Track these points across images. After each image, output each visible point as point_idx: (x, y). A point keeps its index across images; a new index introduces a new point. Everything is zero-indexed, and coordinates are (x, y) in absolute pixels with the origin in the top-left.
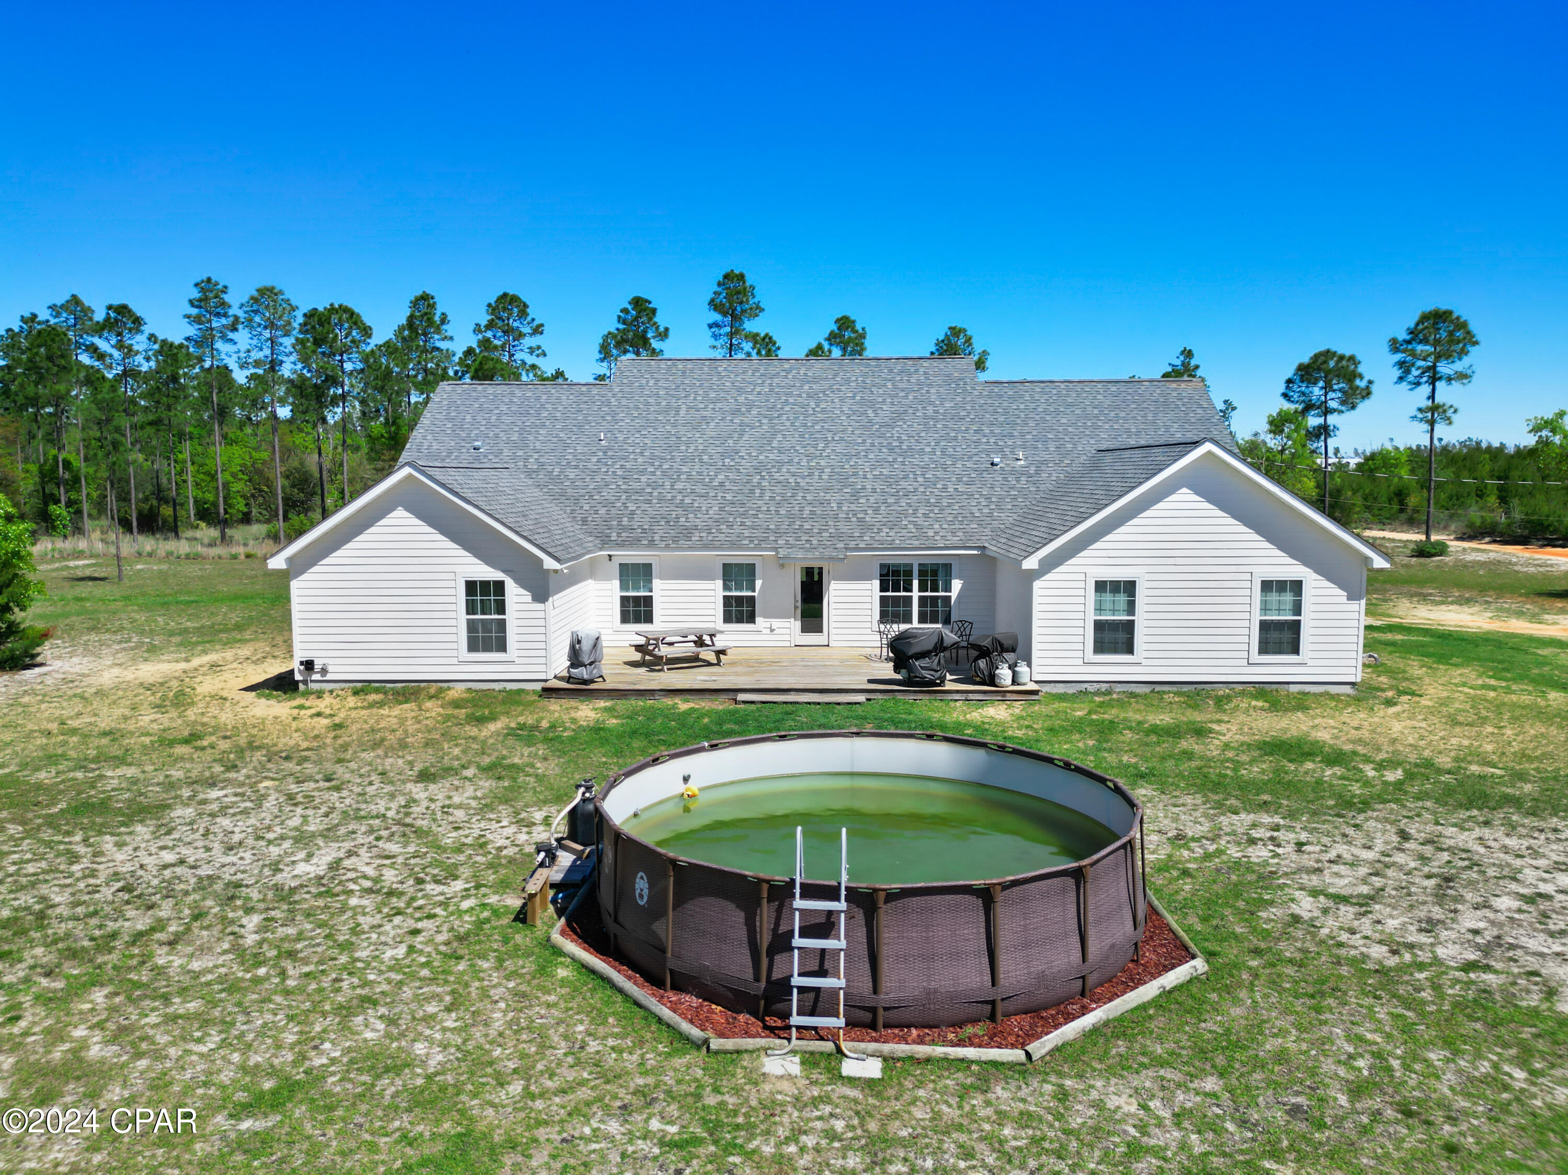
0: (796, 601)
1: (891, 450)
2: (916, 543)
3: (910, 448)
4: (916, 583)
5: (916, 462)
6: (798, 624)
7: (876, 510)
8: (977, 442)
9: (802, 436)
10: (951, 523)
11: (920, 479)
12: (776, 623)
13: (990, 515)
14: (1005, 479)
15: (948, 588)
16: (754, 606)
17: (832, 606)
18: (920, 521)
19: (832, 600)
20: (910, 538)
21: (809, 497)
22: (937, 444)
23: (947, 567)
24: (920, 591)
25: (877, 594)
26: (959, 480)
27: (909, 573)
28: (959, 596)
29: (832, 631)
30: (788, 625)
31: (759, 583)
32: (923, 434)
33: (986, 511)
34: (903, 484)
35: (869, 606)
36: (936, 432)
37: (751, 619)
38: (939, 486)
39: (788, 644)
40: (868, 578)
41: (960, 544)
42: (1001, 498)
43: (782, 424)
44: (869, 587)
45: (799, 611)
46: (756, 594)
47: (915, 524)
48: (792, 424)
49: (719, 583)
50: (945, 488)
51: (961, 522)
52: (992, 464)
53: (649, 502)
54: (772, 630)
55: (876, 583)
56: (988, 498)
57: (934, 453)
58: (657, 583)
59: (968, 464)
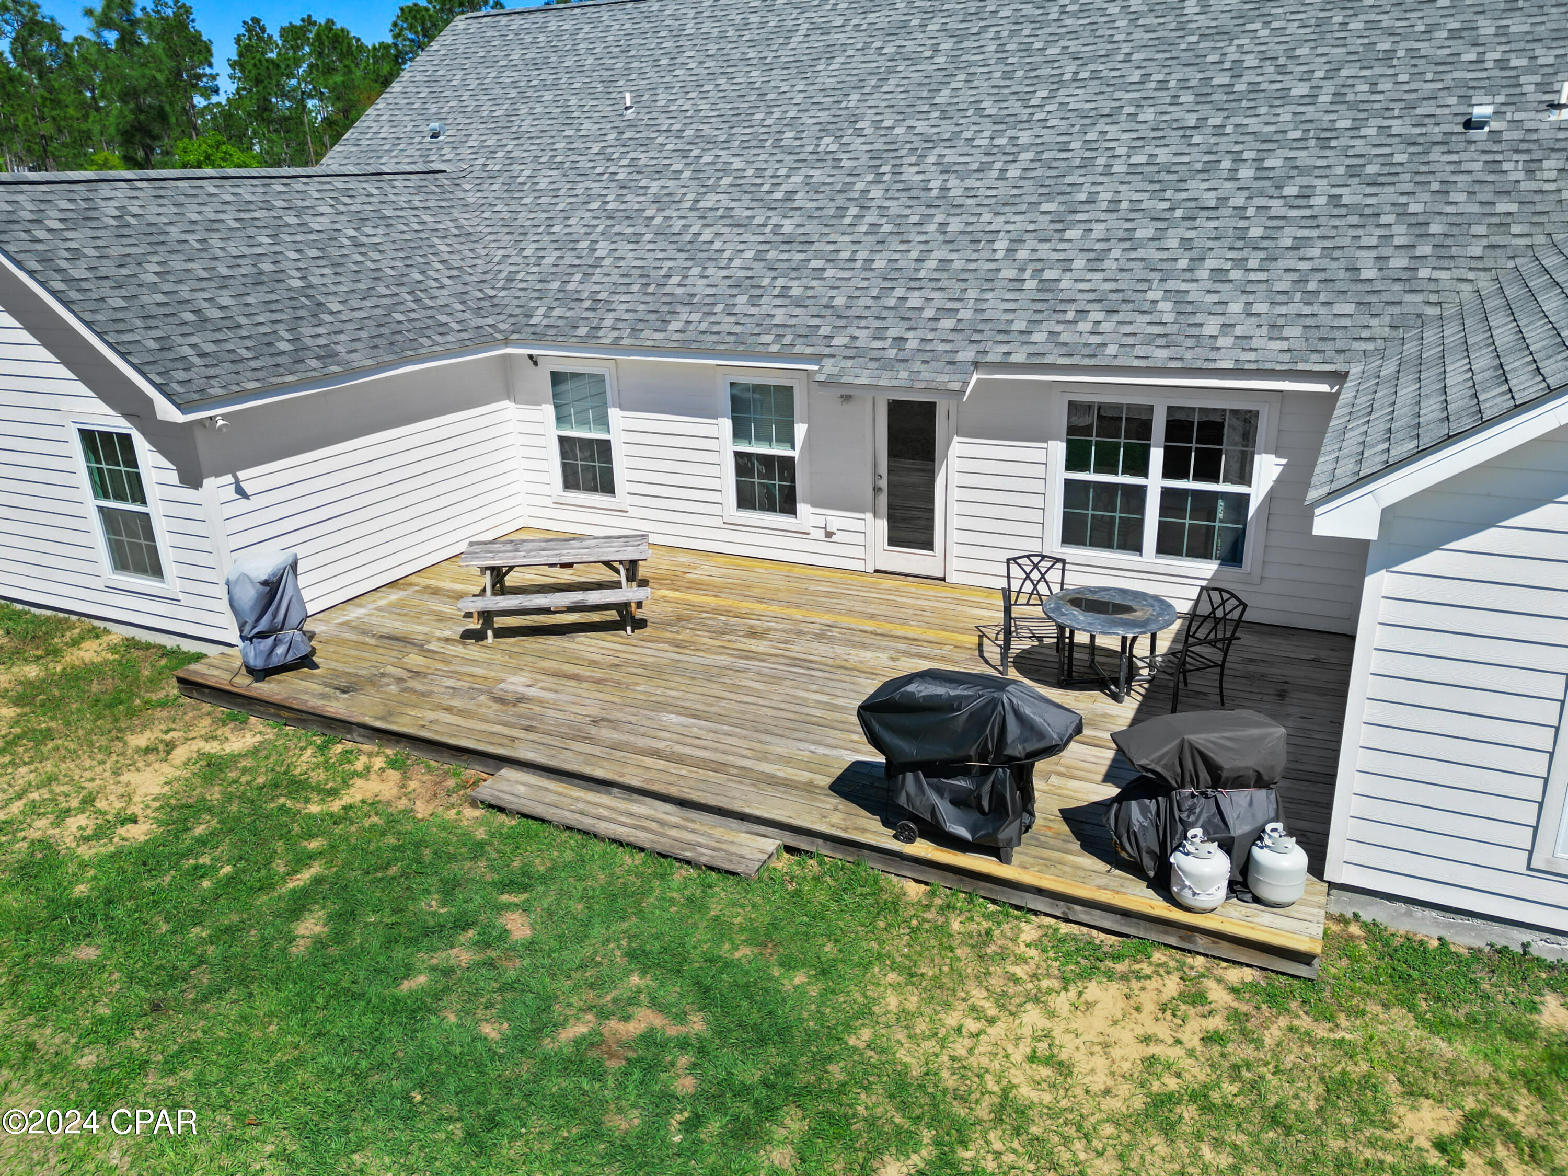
0: (877, 476)
1: (1202, 97)
2: (1160, 355)
3: (1254, 88)
4: (1157, 456)
5: (1253, 124)
6: (882, 525)
7: (1096, 261)
8: (1453, 60)
9: (1008, 76)
10: (1278, 298)
11: (1246, 173)
12: (836, 519)
13: (1407, 277)
14: (1494, 167)
15: (1244, 477)
16: (793, 479)
17: (955, 493)
18: (1195, 292)
19: (956, 479)
20: (1150, 341)
21: (955, 225)
22: (1332, 73)
23: (1248, 420)
24: (1166, 474)
25: (1059, 474)
26: (1353, 172)
27: (1142, 428)
28: (1271, 497)
29: (955, 550)
30: (859, 525)
31: (800, 430)
32: (1303, 51)
33: (1399, 262)
34: (1196, 186)
35: (1038, 501)
36: (1342, 42)
37: (788, 505)
38: (1290, 190)
39: (859, 566)
40: (1041, 436)
41: (1283, 362)
42: (1460, 223)
43: (980, 51)
44: (1039, 456)
45: (883, 499)
46: (795, 454)
47: (1180, 300)
48: (1001, 49)
49: (726, 425)
50: (1306, 194)
51: (1310, 297)
52: (1469, 124)
53: (636, 239)
54: (829, 535)
55: (1058, 449)
56: (1419, 226)
57: (1311, 98)
58: (615, 414)
59: (1397, 127)
